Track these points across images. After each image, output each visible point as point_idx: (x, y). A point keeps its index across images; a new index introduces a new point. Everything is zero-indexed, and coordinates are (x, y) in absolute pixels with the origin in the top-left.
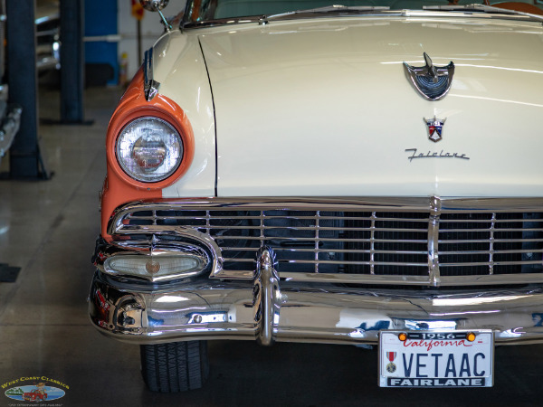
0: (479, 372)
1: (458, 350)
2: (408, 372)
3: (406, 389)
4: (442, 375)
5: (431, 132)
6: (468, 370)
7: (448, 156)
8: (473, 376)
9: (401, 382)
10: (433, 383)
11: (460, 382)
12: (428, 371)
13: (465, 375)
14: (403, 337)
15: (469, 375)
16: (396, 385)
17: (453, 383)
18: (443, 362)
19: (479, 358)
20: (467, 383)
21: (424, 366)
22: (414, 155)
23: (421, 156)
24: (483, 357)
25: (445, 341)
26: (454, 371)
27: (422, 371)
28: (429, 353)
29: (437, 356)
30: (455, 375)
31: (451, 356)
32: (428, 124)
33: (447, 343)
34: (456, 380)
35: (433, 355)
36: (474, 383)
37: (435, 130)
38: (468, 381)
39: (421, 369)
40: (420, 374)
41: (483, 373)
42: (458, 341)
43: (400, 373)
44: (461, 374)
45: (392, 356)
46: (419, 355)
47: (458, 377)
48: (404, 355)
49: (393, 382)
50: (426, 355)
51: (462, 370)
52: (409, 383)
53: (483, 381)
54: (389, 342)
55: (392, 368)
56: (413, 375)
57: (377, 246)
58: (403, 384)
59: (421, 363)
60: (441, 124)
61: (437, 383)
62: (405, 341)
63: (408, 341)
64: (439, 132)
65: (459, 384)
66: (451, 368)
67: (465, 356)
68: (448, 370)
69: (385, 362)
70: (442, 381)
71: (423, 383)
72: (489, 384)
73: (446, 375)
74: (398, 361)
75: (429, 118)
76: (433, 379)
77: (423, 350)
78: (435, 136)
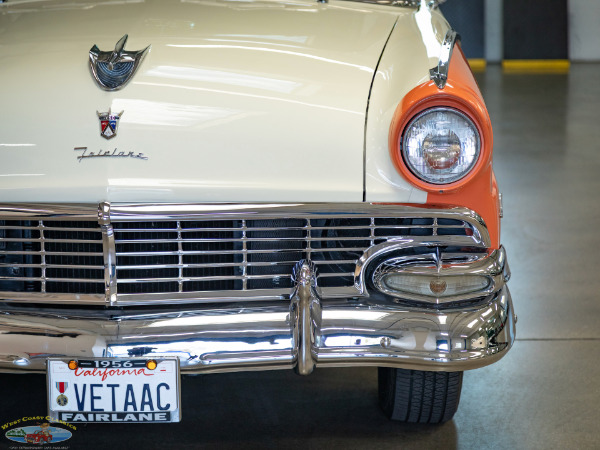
0: (163, 405)
1: (138, 379)
2: (81, 405)
3: (80, 425)
4: (120, 408)
5: (103, 128)
6: (150, 403)
7: (122, 155)
8: (156, 409)
9: (73, 417)
10: (110, 418)
11: (141, 417)
12: (104, 404)
13: (147, 408)
14: (73, 365)
15: (152, 408)
16: (69, 420)
17: (134, 418)
18: (121, 392)
19: (163, 388)
20: (149, 418)
21: (99, 398)
22: (84, 154)
23: (92, 155)
24: (168, 387)
25: (121, 370)
26: (134, 403)
27: (98, 405)
28: (105, 383)
29: (113, 386)
30: (135, 409)
31: (130, 387)
32: (101, 118)
33: (124, 372)
34: (137, 415)
35: (108, 386)
36: (157, 417)
37: (108, 124)
38: (150, 416)
39: (95, 401)
40: (96, 407)
41: (168, 406)
42: (138, 369)
43: (72, 406)
44: (142, 408)
45: (62, 387)
46: (92, 386)
47: (139, 410)
48: (76, 386)
49: (65, 417)
50: (101, 386)
51: (143, 403)
52: (83, 418)
53: (168, 415)
54: (58, 372)
55: (63, 401)
56: (87, 408)
57: (49, 259)
58: (76, 419)
59: (95, 395)
60: (116, 118)
61: (114, 418)
62: (76, 369)
63: (80, 370)
64: (113, 128)
65: (141, 419)
66: (130, 400)
67: (146, 387)
68: (127, 404)
69: (54, 394)
70: (121, 415)
71: (99, 417)
72: (176, 418)
73: (126, 409)
74: (69, 393)
75: (103, 111)
76: (110, 414)
77: (97, 379)
78: (108, 131)
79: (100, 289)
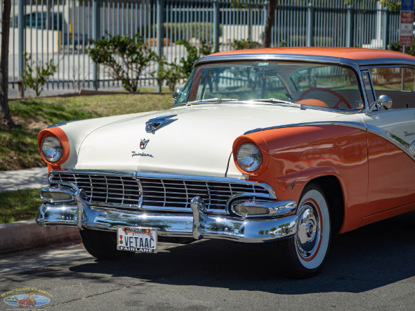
0: (152, 246)
1: (145, 236)
2: (126, 244)
3: (126, 251)
6: (148, 245)
7: (145, 155)
8: (149, 248)
9: (124, 248)
10: (135, 250)
12: (133, 245)
13: (147, 247)
14: (124, 229)
18: (138, 241)
19: (152, 241)
20: (147, 251)
22: (134, 154)
23: (136, 155)
24: (154, 240)
25: (138, 232)
26: (142, 245)
28: (134, 237)
29: (136, 238)
30: (143, 247)
31: (141, 239)
32: (141, 141)
34: (143, 249)
36: (149, 251)
37: (143, 144)
39: (131, 243)
40: (131, 245)
42: (144, 232)
43: (124, 244)
44: (145, 247)
45: (121, 237)
46: (130, 238)
48: (125, 237)
50: (132, 237)
51: (146, 245)
52: (127, 249)
53: (153, 250)
54: (121, 231)
55: (121, 242)
56: (128, 245)
59: (131, 241)
63: (126, 231)
65: (144, 251)
67: (146, 239)
68: (140, 245)
69: (119, 239)
70: (138, 249)
71: (131, 249)
72: (156, 252)
73: (140, 247)
74: (123, 240)
76: (135, 248)
77: (131, 235)
78: (142, 146)
79: (137, 203)
